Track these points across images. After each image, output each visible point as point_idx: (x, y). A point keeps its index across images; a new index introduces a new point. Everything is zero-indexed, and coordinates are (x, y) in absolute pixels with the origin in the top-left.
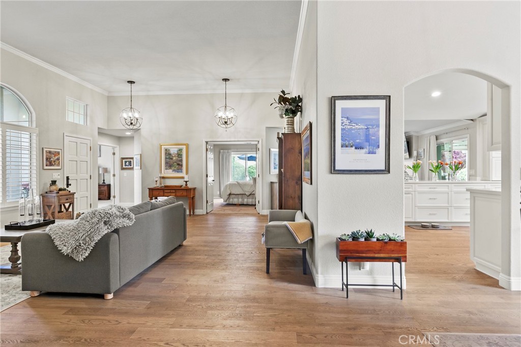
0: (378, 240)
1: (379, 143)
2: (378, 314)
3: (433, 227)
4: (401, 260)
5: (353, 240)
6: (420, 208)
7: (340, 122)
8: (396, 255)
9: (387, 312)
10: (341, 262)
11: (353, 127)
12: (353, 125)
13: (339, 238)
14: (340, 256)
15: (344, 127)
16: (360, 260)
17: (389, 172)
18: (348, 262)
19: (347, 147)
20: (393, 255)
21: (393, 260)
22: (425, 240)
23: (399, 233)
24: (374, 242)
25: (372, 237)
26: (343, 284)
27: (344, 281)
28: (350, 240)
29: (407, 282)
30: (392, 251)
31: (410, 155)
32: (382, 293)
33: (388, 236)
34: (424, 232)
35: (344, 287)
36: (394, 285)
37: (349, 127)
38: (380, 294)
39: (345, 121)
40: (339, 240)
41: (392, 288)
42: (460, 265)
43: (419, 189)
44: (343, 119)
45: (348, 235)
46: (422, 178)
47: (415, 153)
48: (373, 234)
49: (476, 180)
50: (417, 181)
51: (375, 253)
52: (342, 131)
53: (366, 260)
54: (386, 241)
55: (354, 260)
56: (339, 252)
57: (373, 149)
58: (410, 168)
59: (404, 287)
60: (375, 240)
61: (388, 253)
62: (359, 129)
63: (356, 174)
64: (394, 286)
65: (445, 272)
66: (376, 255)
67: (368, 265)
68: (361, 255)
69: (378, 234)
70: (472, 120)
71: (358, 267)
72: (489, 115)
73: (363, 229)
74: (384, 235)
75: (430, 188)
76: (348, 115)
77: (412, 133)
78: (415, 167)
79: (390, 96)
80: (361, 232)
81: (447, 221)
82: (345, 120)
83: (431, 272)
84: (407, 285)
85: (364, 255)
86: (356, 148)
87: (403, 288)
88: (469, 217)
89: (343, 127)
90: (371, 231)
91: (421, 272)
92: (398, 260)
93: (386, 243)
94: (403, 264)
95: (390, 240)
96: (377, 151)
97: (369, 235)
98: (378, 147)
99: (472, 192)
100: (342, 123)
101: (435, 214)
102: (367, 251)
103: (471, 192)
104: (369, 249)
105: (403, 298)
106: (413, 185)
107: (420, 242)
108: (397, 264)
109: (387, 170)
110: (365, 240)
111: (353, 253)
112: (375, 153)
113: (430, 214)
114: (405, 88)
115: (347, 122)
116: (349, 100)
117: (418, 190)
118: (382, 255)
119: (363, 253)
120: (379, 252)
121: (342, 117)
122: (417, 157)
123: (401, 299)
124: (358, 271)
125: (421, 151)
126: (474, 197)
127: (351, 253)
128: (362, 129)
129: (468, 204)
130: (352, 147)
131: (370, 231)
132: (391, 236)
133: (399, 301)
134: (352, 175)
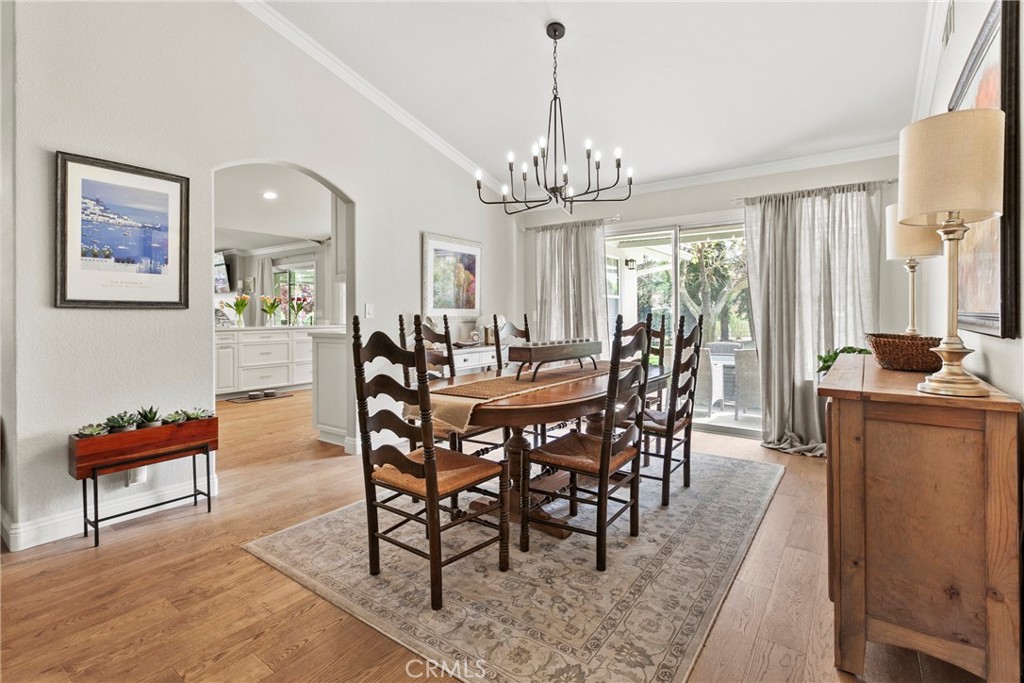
0: (165, 422)
1: (167, 255)
2: (164, 550)
3: (268, 395)
4: (209, 448)
5: (110, 432)
6: (246, 369)
7: (80, 207)
8: (199, 443)
9: (182, 540)
10: (81, 481)
11: (111, 221)
12: (111, 216)
13: (77, 435)
14: (78, 469)
15: (90, 218)
16: (127, 466)
17: (186, 306)
18: (99, 477)
19: (95, 256)
20: (193, 444)
21: (194, 452)
22: (253, 417)
23: (206, 407)
24: (159, 428)
25: (152, 419)
26: (87, 522)
27: (88, 517)
28: (104, 433)
29: (219, 484)
30: (193, 438)
31: (232, 287)
32: (174, 514)
33: (185, 413)
34: (253, 406)
35: (90, 528)
36: (197, 493)
37: (101, 219)
38: (170, 517)
39: (92, 207)
40: (77, 438)
41: (192, 499)
42: (301, 440)
43: (244, 338)
44: (86, 201)
45: (99, 425)
46: (251, 322)
47: (240, 284)
48: (155, 414)
49: (324, 324)
50: (243, 326)
51: (158, 447)
52: (83, 224)
53: (141, 462)
54: (181, 421)
55: (111, 470)
56: (75, 463)
57: (156, 265)
58: (230, 306)
59: (215, 493)
60: (159, 424)
61: (184, 443)
62: (125, 226)
63: (117, 308)
64: (195, 495)
65: (280, 455)
66: (161, 451)
67: (144, 473)
68: (128, 456)
69: (165, 412)
70: (319, 242)
71: (123, 482)
72: (333, 241)
73: (133, 408)
74: (177, 412)
75: (262, 338)
76: (98, 196)
77: (235, 252)
78: (239, 306)
79: (188, 179)
80: (128, 415)
81: (287, 384)
82: (90, 204)
83: (260, 459)
84: (219, 488)
85: (136, 455)
86: (117, 261)
87: (212, 495)
88: (311, 375)
89: (85, 218)
90: (151, 409)
91: (245, 463)
92: (205, 450)
93: (181, 425)
94: (213, 454)
95: (189, 418)
96: (164, 269)
97: (147, 417)
98: (166, 262)
99: (316, 337)
100: (85, 209)
101: (268, 377)
102: (141, 447)
103: (314, 338)
104: (147, 442)
105: (212, 510)
106: (235, 333)
107: (244, 421)
108: (201, 458)
109: (183, 303)
110: (138, 427)
111: (110, 456)
112: (160, 273)
113: (262, 377)
114: (215, 172)
115: (97, 208)
116: (102, 167)
117: (243, 341)
118: (173, 448)
119: (132, 451)
120: (168, 442)
121: (84, 198)
122: (245, 290)
123: (209, 511)
124: (124, 489)
125: (250, 280)
126: (317, 344)
127: (106, 457)
128: (131, 226)
129: (309, 358)
130: (108, 257)
131: (148, 409)
132: (191, 412)
133: (205, 517)
134: (107, 311)
